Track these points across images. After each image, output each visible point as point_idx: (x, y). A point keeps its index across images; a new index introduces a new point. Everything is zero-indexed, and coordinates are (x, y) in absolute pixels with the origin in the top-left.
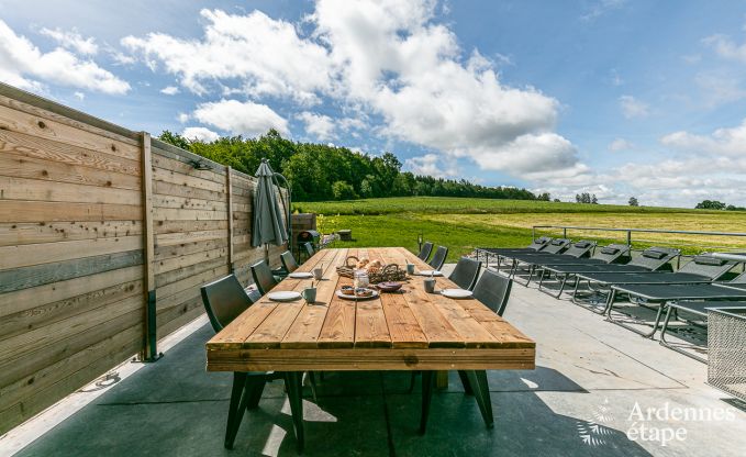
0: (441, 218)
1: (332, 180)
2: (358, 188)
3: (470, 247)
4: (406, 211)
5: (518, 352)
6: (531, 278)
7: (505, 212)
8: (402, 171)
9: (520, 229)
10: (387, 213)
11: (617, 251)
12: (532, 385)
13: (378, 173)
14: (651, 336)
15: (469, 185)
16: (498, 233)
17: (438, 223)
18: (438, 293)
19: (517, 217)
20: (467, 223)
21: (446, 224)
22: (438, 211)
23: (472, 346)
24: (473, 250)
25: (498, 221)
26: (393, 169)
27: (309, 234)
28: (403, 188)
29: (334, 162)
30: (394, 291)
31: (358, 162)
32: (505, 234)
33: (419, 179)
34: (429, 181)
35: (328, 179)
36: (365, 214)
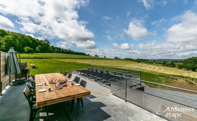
0: (63, 60)
1: (24, 46)
2: (34, 49)
3: (72, 69)
4: (53, 58)
5: (88, 93)
6: (87, 77)
7: (80, 59)
8: (51, 45)
9: (83, 63)
10: (46, 58)
11: (101, 71)
12: (88, 98)
13: (42, 45)
14: (105, 86)
15: (71, 51)
16: (79, 64)
17: (63, 62)
18: (74, 85)
19: (82, 60)
20: (70, 62)
21: (65, 62)
22: (62, 58)
23: (82, 93)
24: (74, 70)
25: (78, 61)
26: (48, 44)
27: (27, 69)
28: (51, 50)
29: (25, 40)
30: (66, 86)
31: (35, 41)
32: (80, 65)
33: (56, 48)
34: (59, 49)
35: (22, 46)
36: (38, 59)
